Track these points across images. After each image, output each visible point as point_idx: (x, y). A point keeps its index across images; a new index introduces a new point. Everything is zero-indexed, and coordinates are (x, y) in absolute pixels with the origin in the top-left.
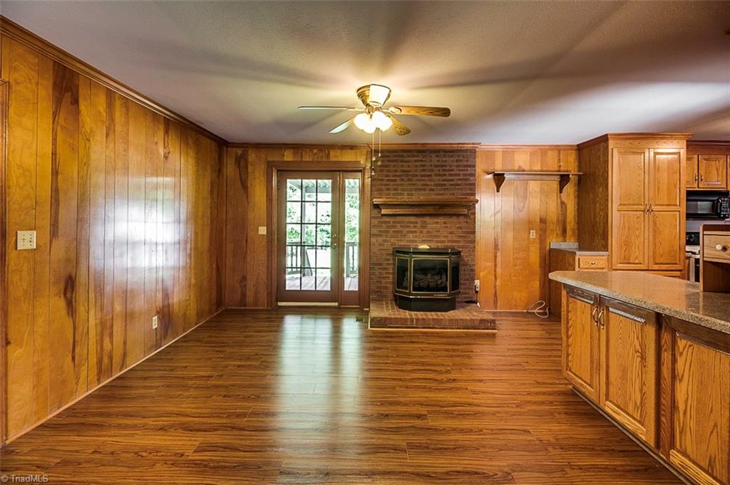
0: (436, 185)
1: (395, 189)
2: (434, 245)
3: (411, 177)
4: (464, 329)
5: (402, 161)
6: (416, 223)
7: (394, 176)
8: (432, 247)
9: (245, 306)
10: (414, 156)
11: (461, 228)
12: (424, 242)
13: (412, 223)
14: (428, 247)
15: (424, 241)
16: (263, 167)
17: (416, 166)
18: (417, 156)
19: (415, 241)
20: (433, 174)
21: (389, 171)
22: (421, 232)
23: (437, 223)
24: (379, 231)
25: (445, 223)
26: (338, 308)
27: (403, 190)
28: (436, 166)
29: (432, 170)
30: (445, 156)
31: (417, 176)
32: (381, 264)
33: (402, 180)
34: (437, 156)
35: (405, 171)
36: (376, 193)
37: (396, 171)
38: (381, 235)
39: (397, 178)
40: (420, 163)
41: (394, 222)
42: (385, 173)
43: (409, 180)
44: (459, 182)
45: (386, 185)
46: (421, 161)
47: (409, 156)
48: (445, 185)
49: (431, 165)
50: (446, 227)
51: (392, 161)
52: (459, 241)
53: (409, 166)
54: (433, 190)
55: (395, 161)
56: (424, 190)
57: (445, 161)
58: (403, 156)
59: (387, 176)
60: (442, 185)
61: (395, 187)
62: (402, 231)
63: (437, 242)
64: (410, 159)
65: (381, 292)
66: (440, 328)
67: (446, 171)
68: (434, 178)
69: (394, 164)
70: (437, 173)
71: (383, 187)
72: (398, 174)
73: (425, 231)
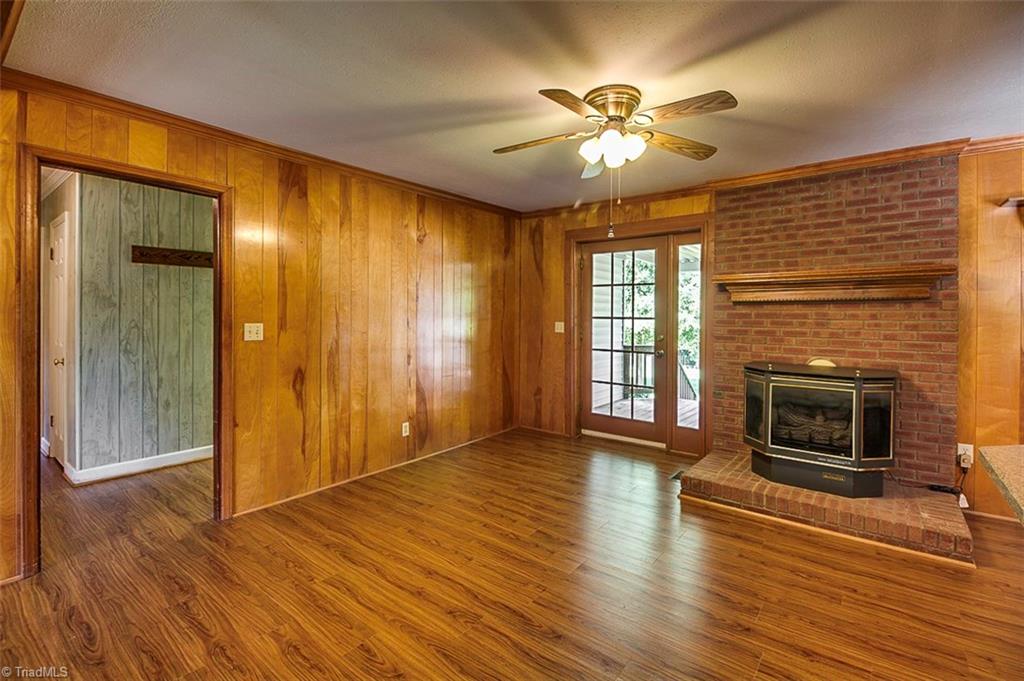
0: (851, 241)
1: (761, 256)
2: (845, 361)
3: (792, 232)
4: (880, 540)
5: (774, 204)
6: (805, 316)
7: (757, 233)
8: (843, 364)
9: (540, 427)
10: (801, 191)
11: (915, 327)
12: (822, 354)
13: (796, 316)
14: (833, 365)
15: (821, 351)
16: (560, 239)
17: (805, 209)
18: (807, 190)
19: (801, 352)
20: (844, 219)
21: (746, 225)
22: (817, 334)
23: (854, 317)
24: (729, 331)
25: (873, 317)
26: (667, 452)
27: (777, 256)
28: (850, 204)
29: (842, 213)
30: (872, 181)
31: (807, 227)
32: (732, 389)
33: (775, 238)
34: (854, 183)
35: (782, 221)
36: (722, 265)
37: (762, 223)
38: (733, 339)
39: (765, 236)
40: (814, 202)
41: (757, 316)
42: (740, 229)
43: (789, 237)
44: (911, 231)
45: (742, 250)
46: (817, 197)
47: (788, 192)
48: (874, 239)
49: (839, 204)
50: (876, 325)
51: (755, 206)
52: (911, 356)
53: (789, 211)
54: (844, 252)
55: (760, 205)
56: (824, 252)
57: (874, 191)
58: (775, 194)
59: (744, 234)
60: (866, 240)
61: (761, 252)
62: (774, 332)
63: (855, 354)
64: (792, 196)
65: (733, 437)
66: (821, 527)
67: (876, 210)
68: (846, 227)
69: (757, 210)
70: (854, 216)
71: (737, 254)
72: (767, 227)
73: (825, 332)
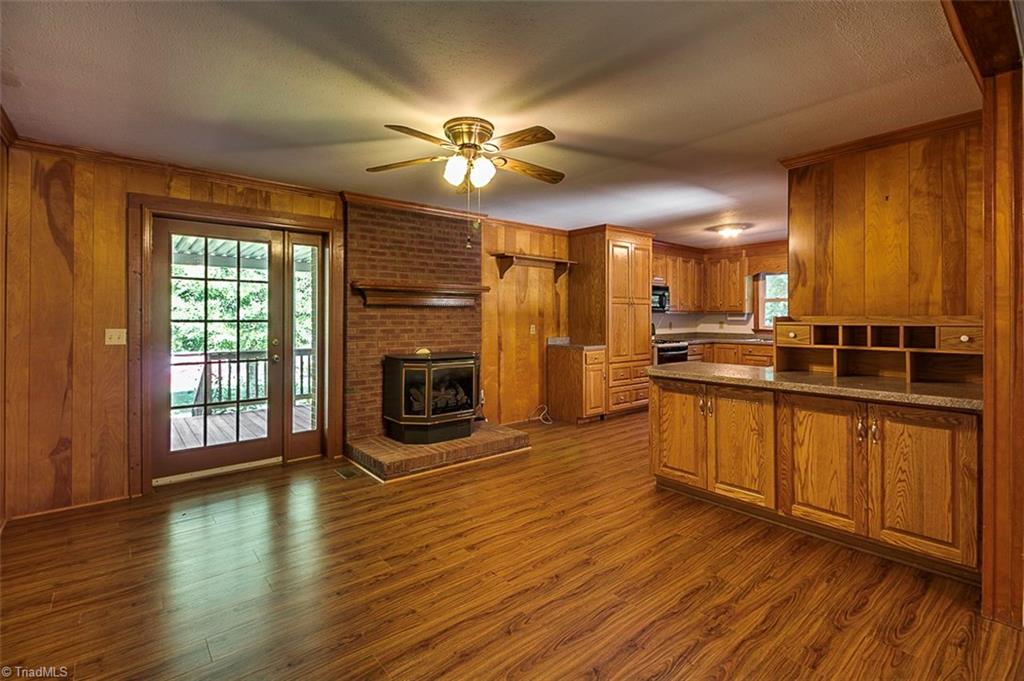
0: (438, 265)
1: (385, 268)
2: (435, 348)
3: (405, 252)
5: (392, 226)
6: (413, 317)
7: (381, 247)
8: (434, 351)
10: (409, 221)
11: (466, 324)
12: (423, 344)
13: (407, 317)
14: (428, 352)
15: (422, 343)
17: (412, 236)
18: (414, 222)
19: (412, 344)
20: (433, 249)
21: (373, 239)
22: (420, 331)
23: (439, 317)
24: (361, 331)
25: (448, 317)
26: (283, 465)
27: (395, 269)
28: (436, 239)
29: (432, 244)
30: (447, 226)
31: (413, 250)
32: (364, 382)
33: (393, 254)
34: (439, 225)
35: (399, 242)
36: (355, 271)
37: (385, 240)
38: (363, 338)
39: (386, 251)
40: (417, 232)
41: (382, 317)
42: (368, 241)
43: (403, 255)
44: (464, 263)
45: (370, 260)
46: (419, 229)
47: (402, 220)
48: (448, 266)
49: (431, 237)
50: (450, 323)
51: (379, 224)
52: (464, 342)
53: (403, 235)
54: (433, 271)
55: (384, 225)
56: (423, 270)
57: (448, 233)
58: (394, 219)
59: (372, 246)
60: (443, 266)
61: (384, 264)
62: (393, 330)
63: (440, 343)
64: (404, 224)
65: (364, 425)
67: (448, 246)
68: (435, 255)
69: (382, 228)
70: (438, 248)
71: (366, 263)
72: (388, 245)
73: (424, 328)
